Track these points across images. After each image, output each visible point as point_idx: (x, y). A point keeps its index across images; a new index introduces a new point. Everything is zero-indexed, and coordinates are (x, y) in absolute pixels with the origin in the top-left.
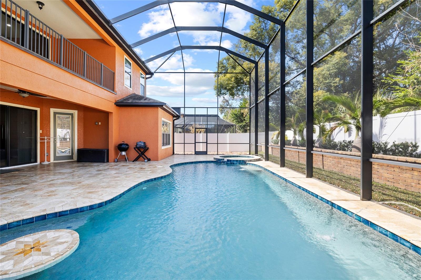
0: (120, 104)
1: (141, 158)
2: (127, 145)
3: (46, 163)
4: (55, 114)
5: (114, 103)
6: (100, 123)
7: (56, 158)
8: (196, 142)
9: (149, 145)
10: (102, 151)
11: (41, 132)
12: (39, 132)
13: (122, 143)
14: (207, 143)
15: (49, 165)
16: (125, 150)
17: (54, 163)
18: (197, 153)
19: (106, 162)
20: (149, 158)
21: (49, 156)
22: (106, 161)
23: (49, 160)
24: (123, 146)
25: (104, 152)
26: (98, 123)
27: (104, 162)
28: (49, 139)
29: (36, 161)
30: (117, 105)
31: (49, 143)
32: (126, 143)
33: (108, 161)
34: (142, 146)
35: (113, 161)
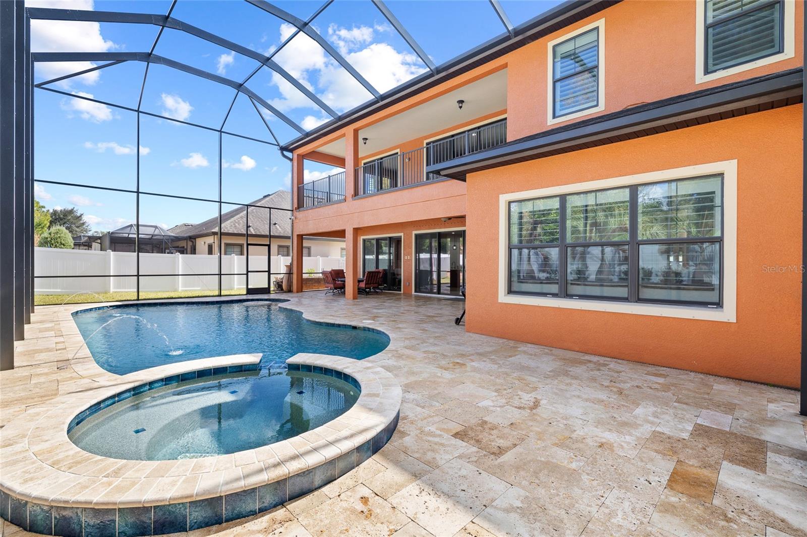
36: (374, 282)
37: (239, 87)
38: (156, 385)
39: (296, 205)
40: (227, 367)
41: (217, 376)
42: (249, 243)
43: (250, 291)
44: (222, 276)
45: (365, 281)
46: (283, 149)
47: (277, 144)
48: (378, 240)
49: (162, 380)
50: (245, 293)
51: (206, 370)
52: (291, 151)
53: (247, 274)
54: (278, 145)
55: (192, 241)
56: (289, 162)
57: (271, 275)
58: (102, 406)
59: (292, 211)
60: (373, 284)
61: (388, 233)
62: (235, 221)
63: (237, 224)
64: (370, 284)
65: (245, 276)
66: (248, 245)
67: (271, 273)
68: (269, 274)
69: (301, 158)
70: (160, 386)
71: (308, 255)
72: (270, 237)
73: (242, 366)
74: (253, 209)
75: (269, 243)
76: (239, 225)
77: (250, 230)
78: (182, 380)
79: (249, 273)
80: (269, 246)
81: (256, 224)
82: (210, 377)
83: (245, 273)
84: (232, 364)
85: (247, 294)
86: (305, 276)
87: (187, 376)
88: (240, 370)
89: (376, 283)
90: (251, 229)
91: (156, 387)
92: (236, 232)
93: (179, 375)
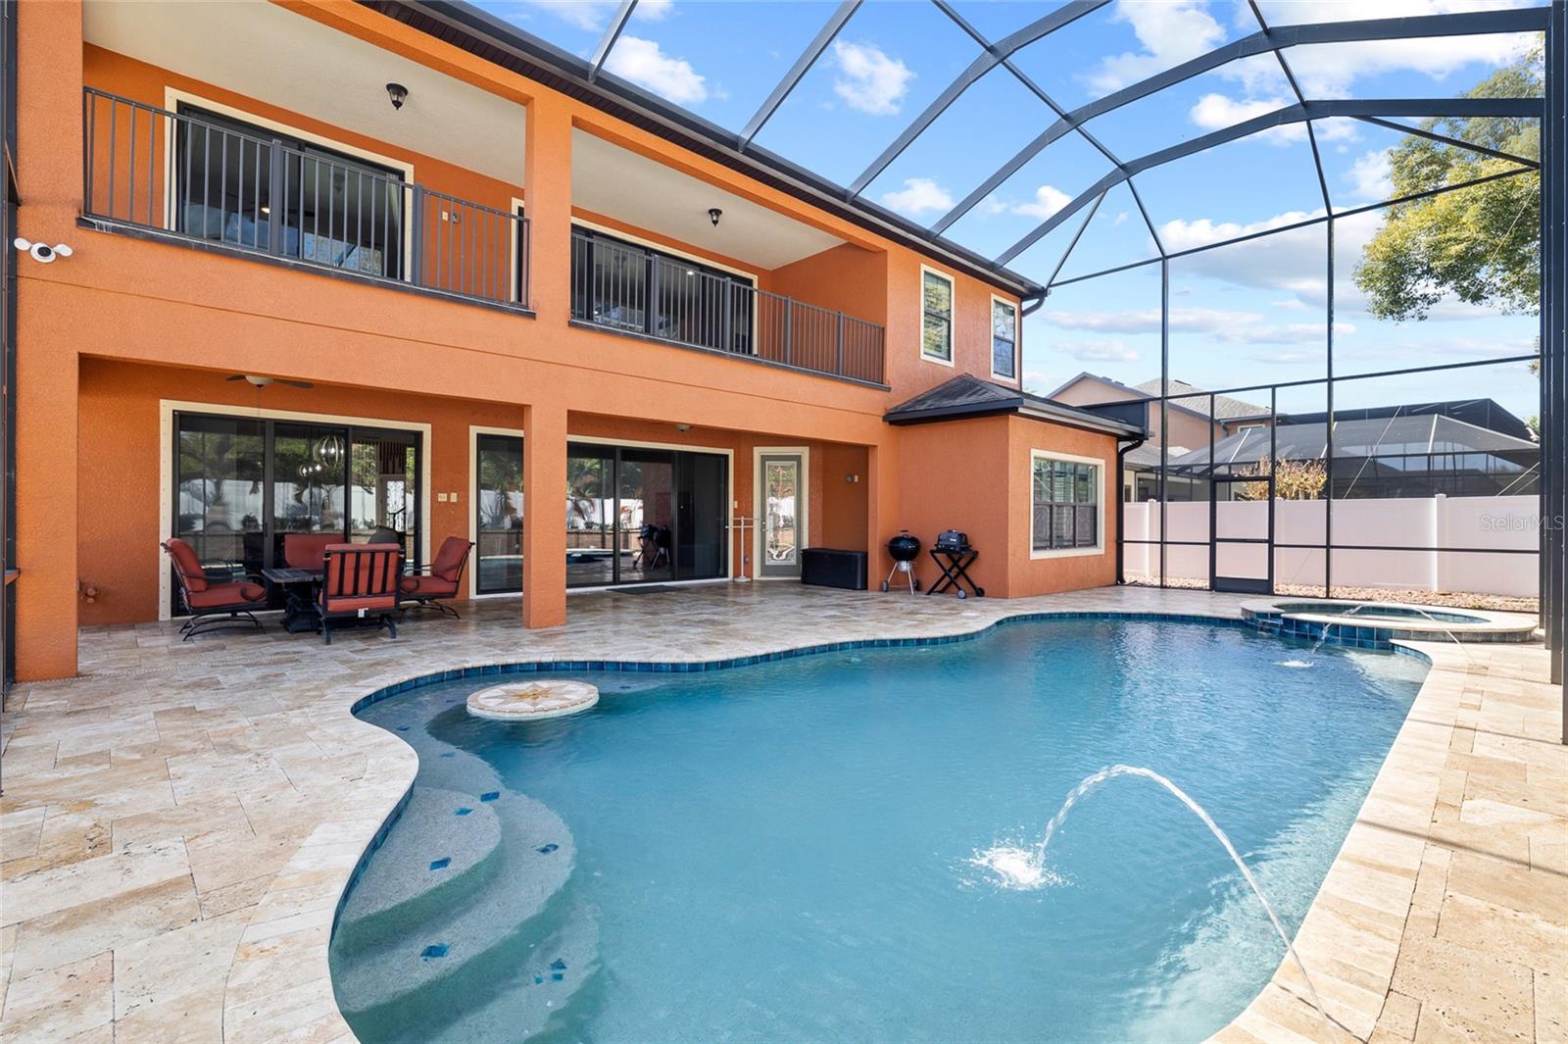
0: (900, 419)
1: (953, 588)
2: (914, 540)
3: (743, 579)
4: (764, 459)
5: (881, 419)
6: (856, 478)
7: (766, 570)
8: (1218, 536)
9: (978, 543)
10: (850, 556)
11: (736, 507)
12: (732, 504)
13: (901, 534)
14: (1270, 541)
15: (749, 586)
16: (909, 556)
17: (760, 582)
18: (1220, 585)
19: (861, 590)
20: (978, 586)
21: (749, 564)
22: (859, 587)
23: (749, 574)
24: (901, 544)
25: (856, 560)
26: (853, 479)
27: (855, 589)
28: (751, 523)
29: (725, 575)
30: (892, 423)
31: (749, 532)
32: (910, 534)
33: (865, 587)
34: (951, 546)
35: (878, 588)
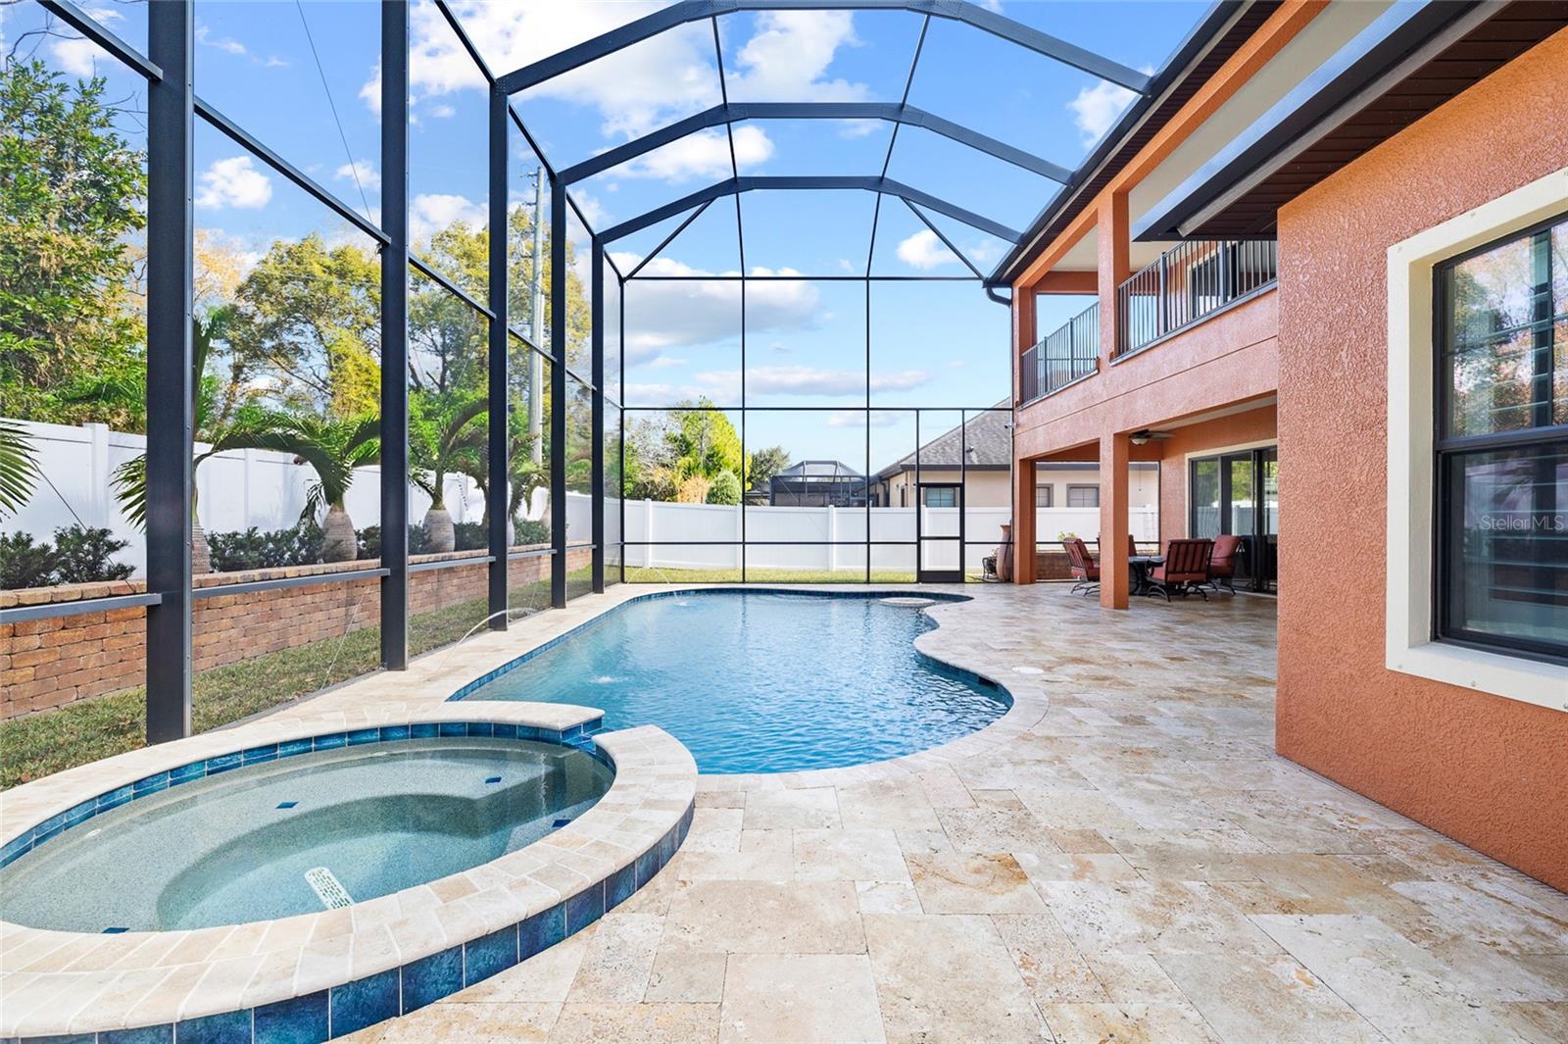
36: (1195, 568)
37: (879, 184)
38: (395, 734)
39: (1017, 399)
40: (515, 726)
41: (499, 739)
42: (921, 481)
43: (924, 577)
44: (871, 546)
45: (1165, 564)
46: (990, 284)
47: (976, 276)
48: (1227, 461)
49: (406, 727)
50: (915, 580)
51: (482, 724)
52: (1009, 283)
53: (918, 544)
54: (980, 277)
55: (884, 485)
56: (1005, 307)
57: (966, 546)
58: (278, 752)
59: (1012, 410)
60: (1191, 572)
61: (1253, 440)
62: (945, 442)
63: (947, 448)
64: (1183, 572)
65: (915, 546)
66: (919, 486)
67: (966, 541)
68: (963, 544)
69: (1029, 294)
70: (402, 738)
71: (1094, 503)
72: (965, 468)
73: (538, 728)
74: (986, 416)
75: (961, 482)
76: (951, 449)
77: (970, 457)
78: (443, 735)
79: (922, 541)
80: (962, 486)
81: (984, 445)
82: (488, 738)
83: (916, 541)
84: (522, 722)
85: (917, 582)
86: (1040, 548)
87: (449, 729)
88: (537, 736)
89: (1200, 571)
90: (973, 455)
91: (394, 739)
92: (942, 463)
93: (437, 725)
